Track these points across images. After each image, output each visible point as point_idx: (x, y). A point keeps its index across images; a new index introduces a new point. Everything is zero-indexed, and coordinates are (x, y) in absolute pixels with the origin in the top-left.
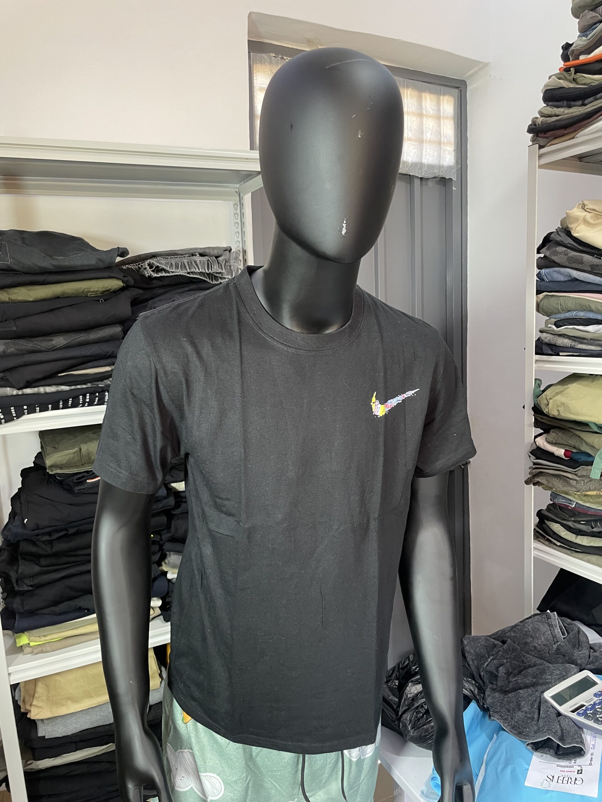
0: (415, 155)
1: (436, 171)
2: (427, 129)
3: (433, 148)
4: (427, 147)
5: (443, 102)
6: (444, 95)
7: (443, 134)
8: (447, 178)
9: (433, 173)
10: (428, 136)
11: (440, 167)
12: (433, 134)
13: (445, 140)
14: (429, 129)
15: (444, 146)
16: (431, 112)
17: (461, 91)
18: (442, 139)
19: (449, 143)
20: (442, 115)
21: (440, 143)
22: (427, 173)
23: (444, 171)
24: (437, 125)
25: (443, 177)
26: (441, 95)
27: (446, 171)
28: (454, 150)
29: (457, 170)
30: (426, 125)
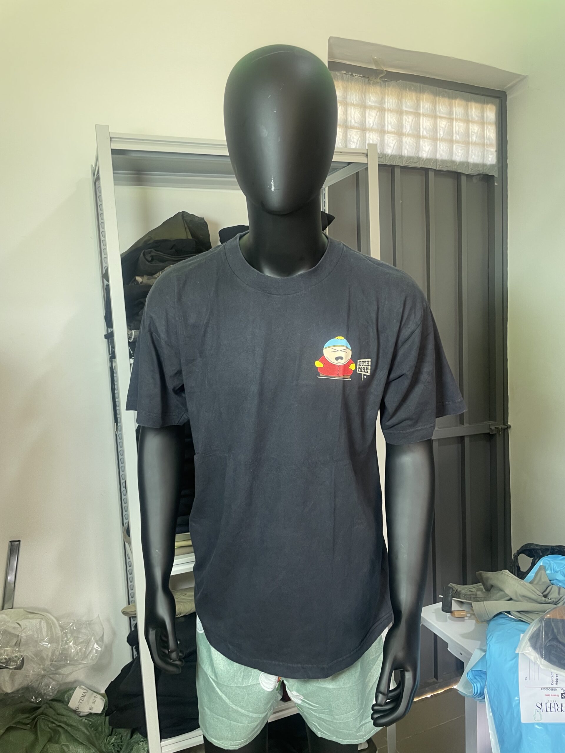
0: (463, 156)
1: (480, 169)
2: (473, 133)
3: (478, 149)
4: (473, 148)
5: (487, 110)
6: (487, 103)
7: (487, 137)
8: (490, 175)
9: (479, 171)
10: (474, 138)
11: (484, 165)
12: (478, 137)
13: (488, 142)
14: (475, 133)
15: (487, 147)
16: (476, 118)
17: (502, 100)
18: (486, 141)
19: (491, 145)
20: (485, 121)
21: (483, 145)
22: (472, 171)
23: (487, 169)
24: (481, 129)
25: (488, 173)
26: (484, 104)
27: (489, 169)
28: (496, 151)
29: (499, 168)
30: (471, 129)
